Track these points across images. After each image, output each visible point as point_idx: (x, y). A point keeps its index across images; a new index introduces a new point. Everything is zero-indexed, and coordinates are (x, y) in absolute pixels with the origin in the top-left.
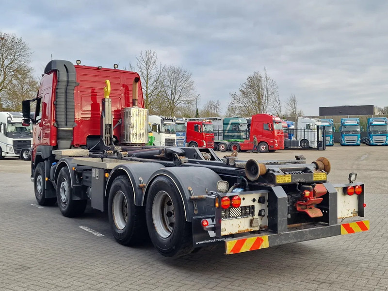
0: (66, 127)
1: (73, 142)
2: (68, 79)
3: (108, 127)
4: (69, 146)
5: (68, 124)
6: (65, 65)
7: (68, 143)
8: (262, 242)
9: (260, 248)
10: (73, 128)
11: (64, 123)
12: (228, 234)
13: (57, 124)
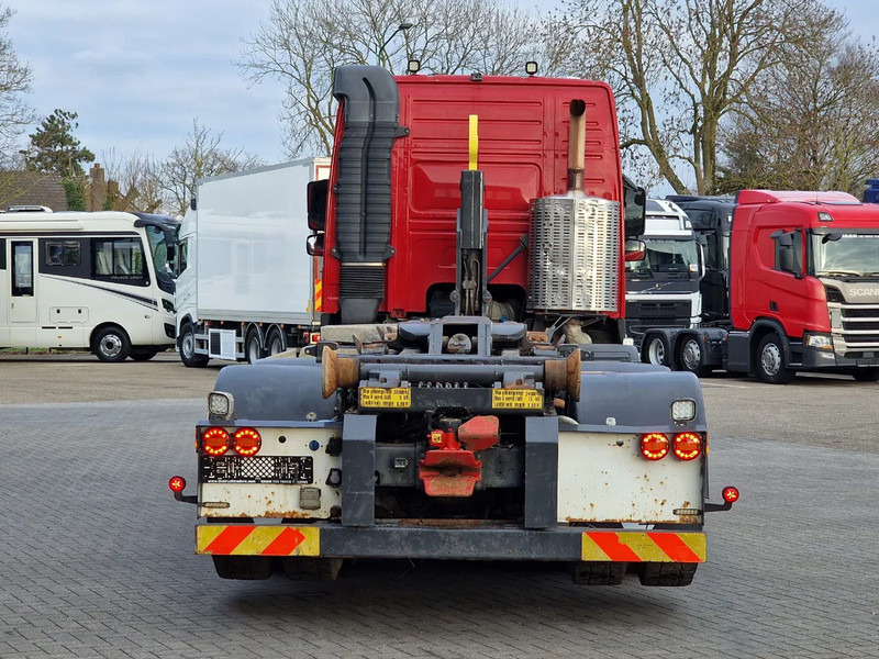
0: (361, 258)
1: (384, 302)
2: (374, 118)
3: (473, 258)
4: (371, 315)
5: (369, 248)
6: (365, 80)
7: (368, 306)
8: (299, 542)
9: (293, 553)
10: (386, 261)
11: (356, 248)
12: (237, 516)
13: (339, 251)
